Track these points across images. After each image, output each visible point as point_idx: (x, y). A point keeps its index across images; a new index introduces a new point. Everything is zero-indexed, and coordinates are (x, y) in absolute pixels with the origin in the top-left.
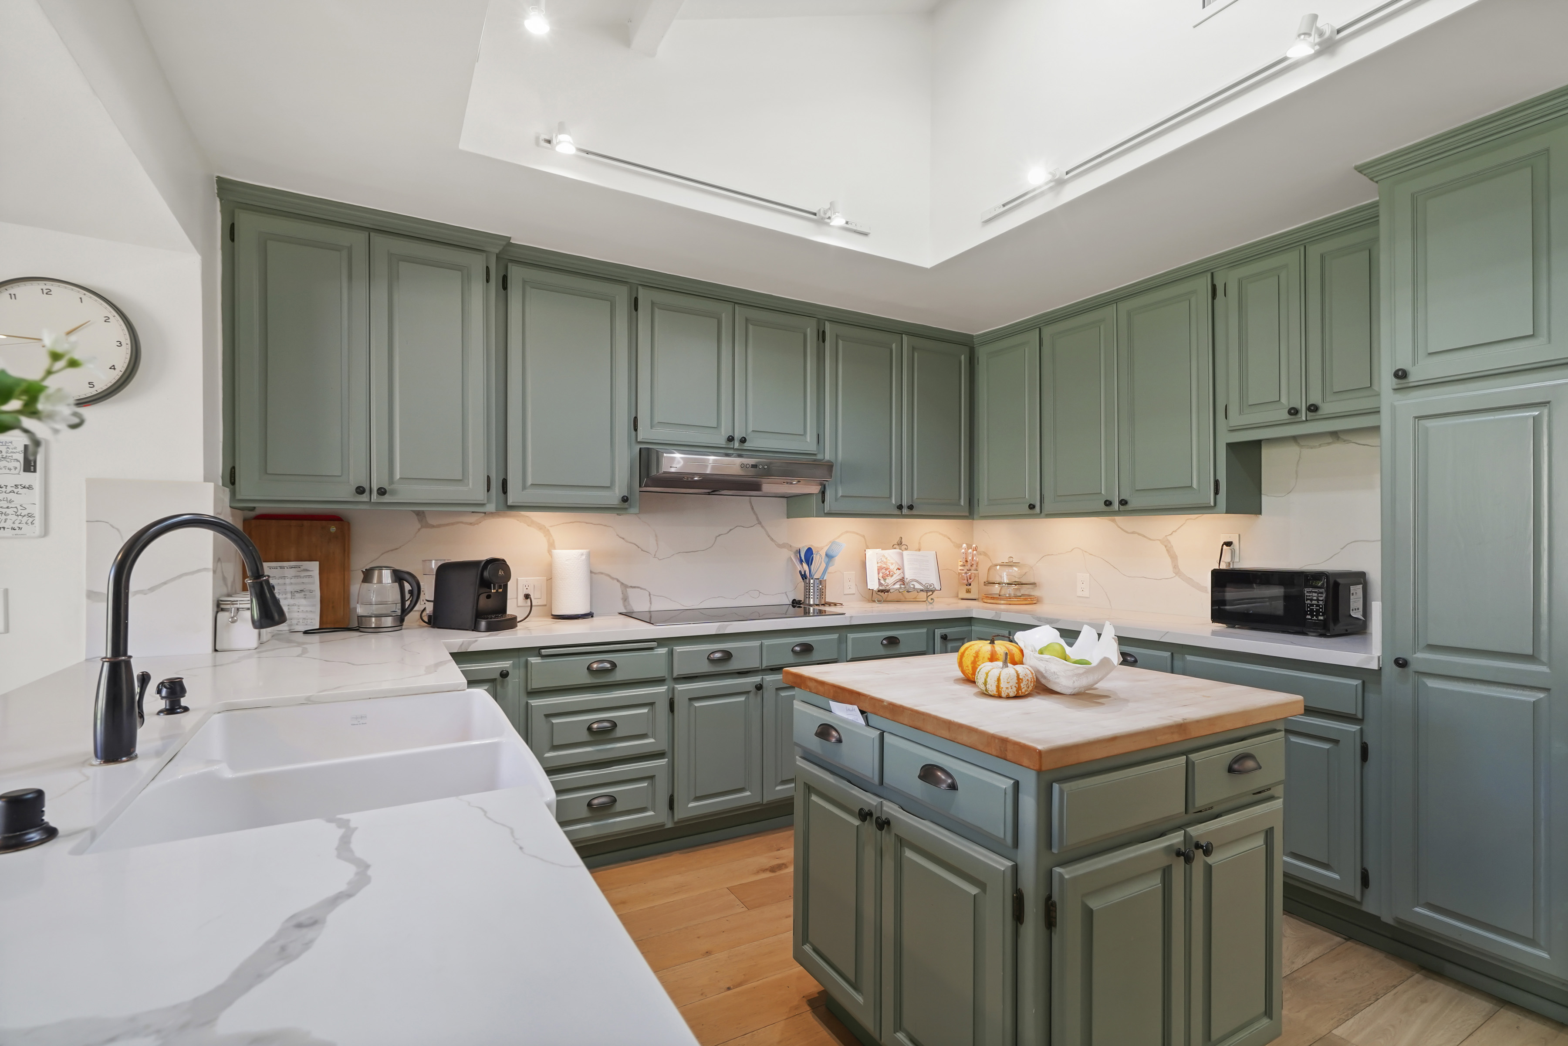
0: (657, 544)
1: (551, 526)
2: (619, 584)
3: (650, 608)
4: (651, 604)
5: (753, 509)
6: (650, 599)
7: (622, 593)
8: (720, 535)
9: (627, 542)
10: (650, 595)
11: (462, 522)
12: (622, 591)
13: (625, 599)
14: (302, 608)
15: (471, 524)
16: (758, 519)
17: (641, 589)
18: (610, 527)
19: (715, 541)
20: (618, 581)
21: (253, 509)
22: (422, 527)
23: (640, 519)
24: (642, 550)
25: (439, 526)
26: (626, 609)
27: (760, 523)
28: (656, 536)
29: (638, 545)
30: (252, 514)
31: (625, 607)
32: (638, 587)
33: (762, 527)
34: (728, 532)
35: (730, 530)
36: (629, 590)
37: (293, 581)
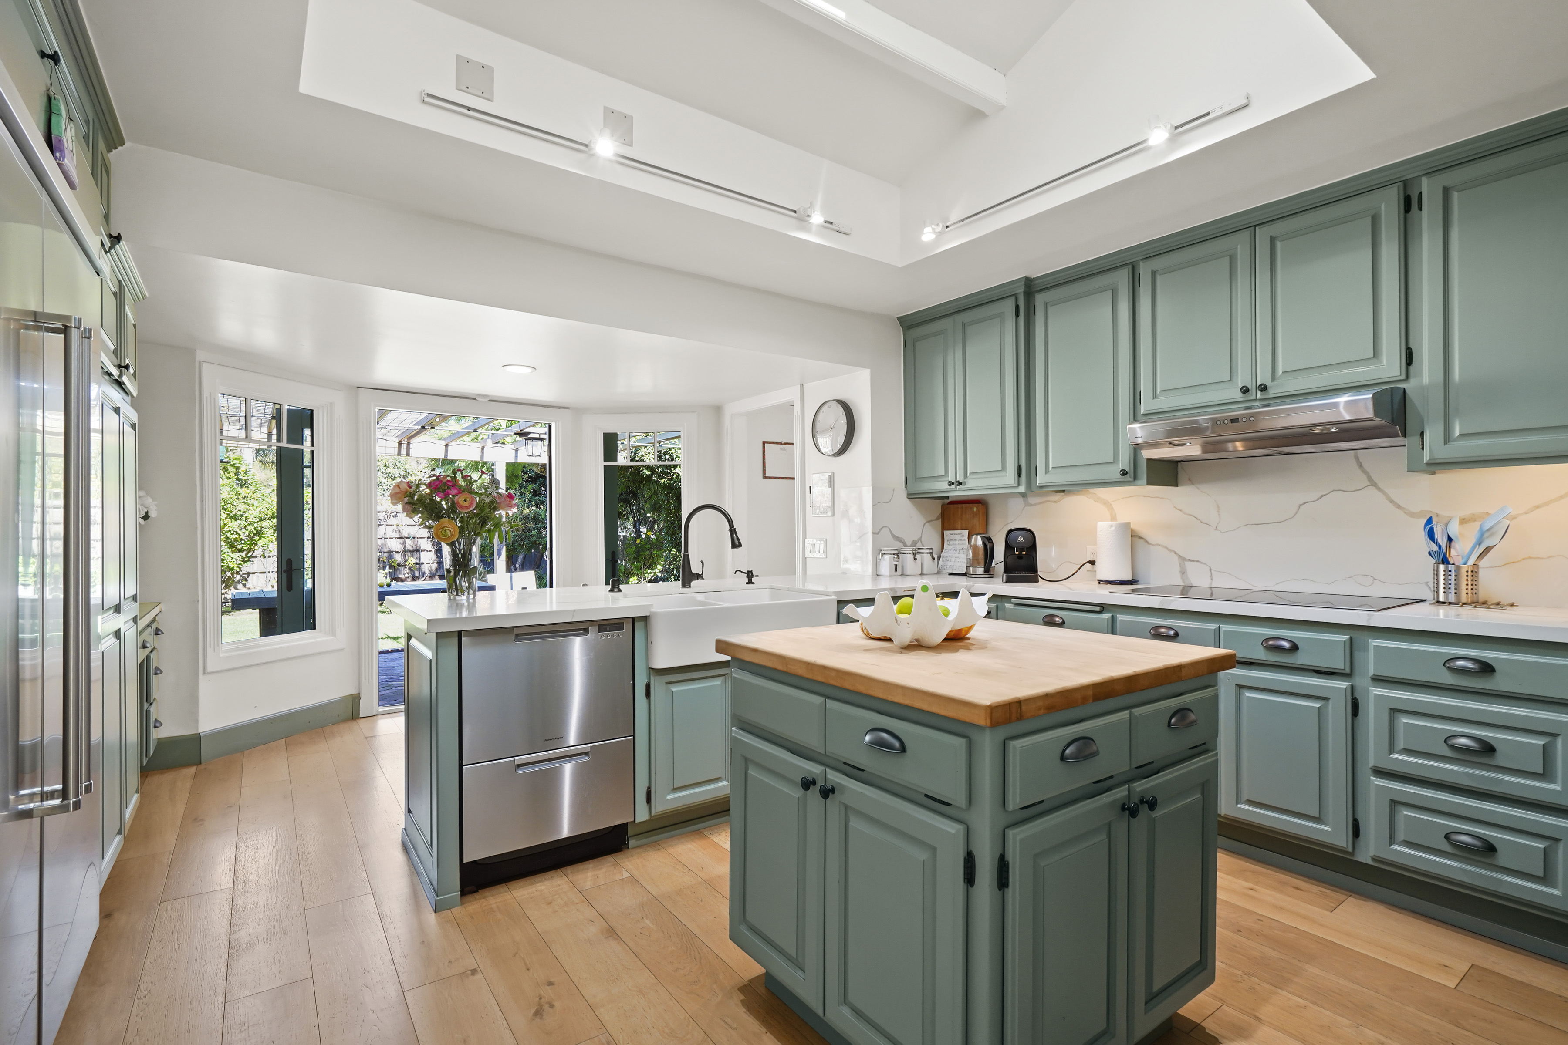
0: (1219, 515)
1: (1113, 501)
2: (1176, 557)
3: (1211, 584)
4: (1212, 579)
5: (1360, 466)
6: (1211, 574)
7: (1180, 566)
8: (1305, 503)
9: (1185, 513)
10: (1211, 570)
11: (1049, 501)
12: (1180, 564)
13: (1183, 572)
14: (961, 560)
15: (1055, 502)
16: (1370, 479)
17: (1201, 563)
18: (1168, 499)
19: (1298, 510)
20: (1175, 553)
21: (947, 497)
22: (1026, 506)
23: (1199, 489)
24: (1202, 522)
25: (1035, 505)
26: (1184, 582)
27: (1374, 484)
28: (1218, 507)
29: (1197, 517)
30: (947, 501)
31: (1183, 580)
32: (1198, 561)
33: (1379, 489)
34: (1318, 499)
35: (1322, 496)
36: (1187, 564)
37: (960, 542)
